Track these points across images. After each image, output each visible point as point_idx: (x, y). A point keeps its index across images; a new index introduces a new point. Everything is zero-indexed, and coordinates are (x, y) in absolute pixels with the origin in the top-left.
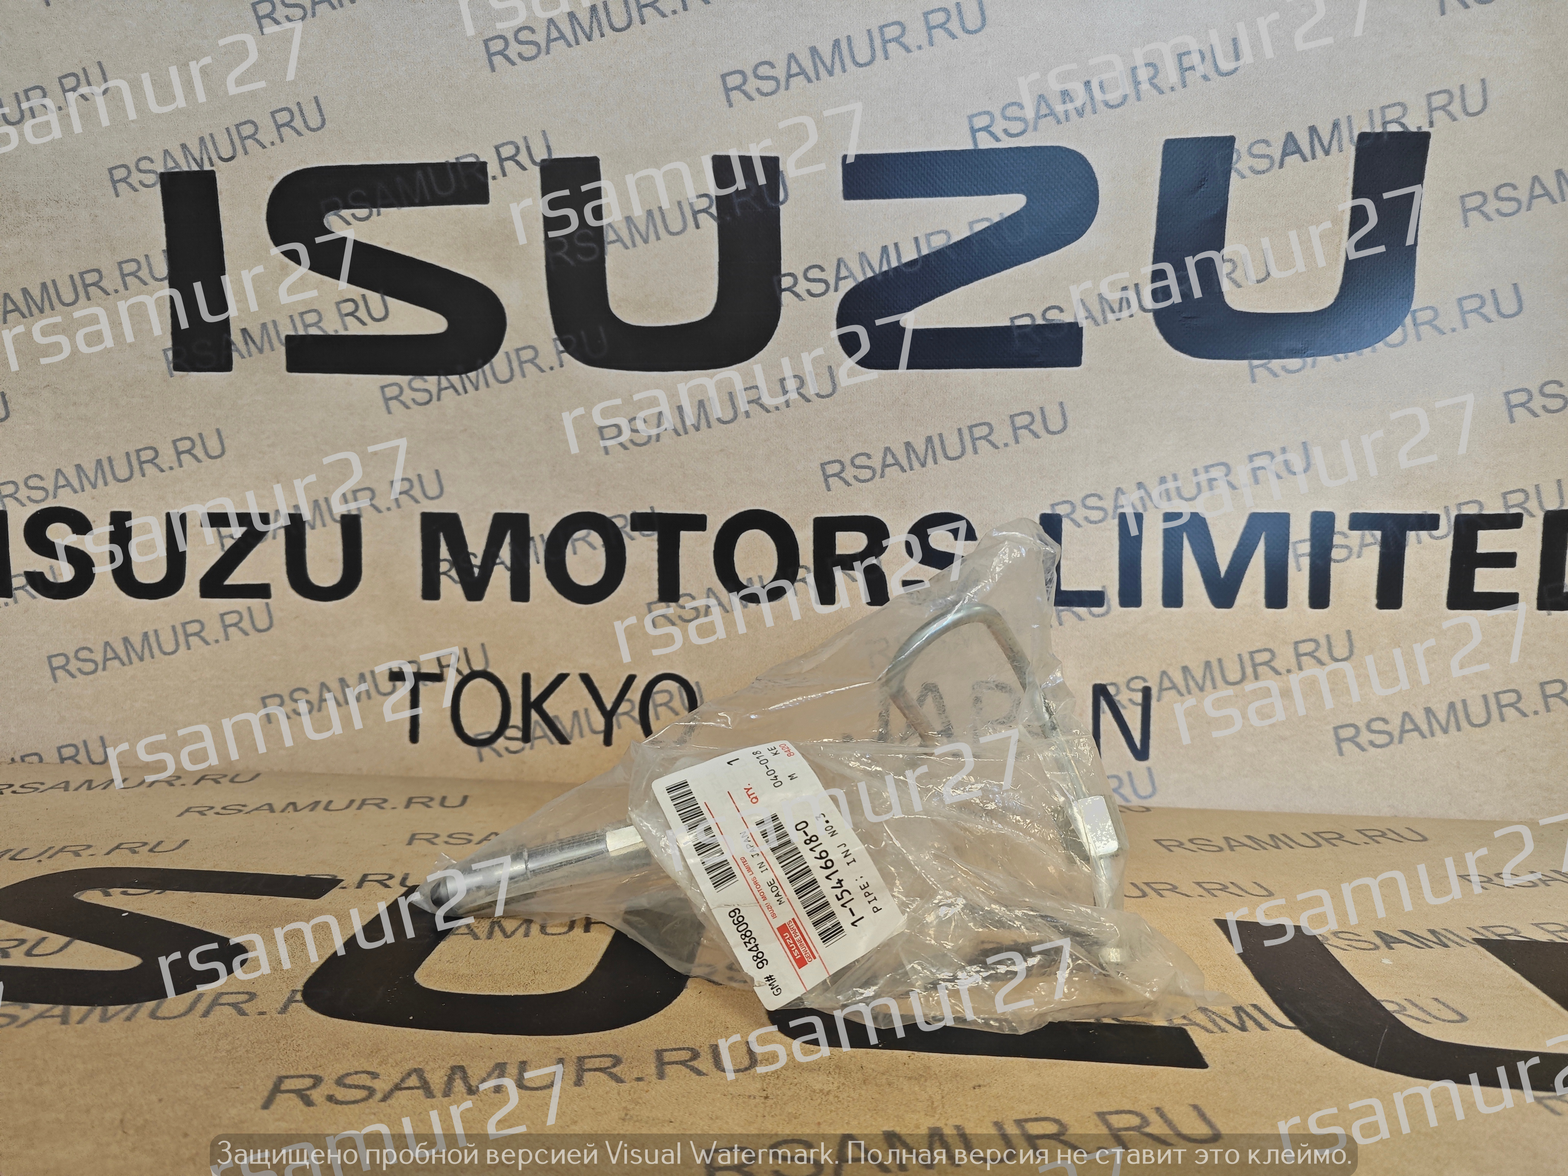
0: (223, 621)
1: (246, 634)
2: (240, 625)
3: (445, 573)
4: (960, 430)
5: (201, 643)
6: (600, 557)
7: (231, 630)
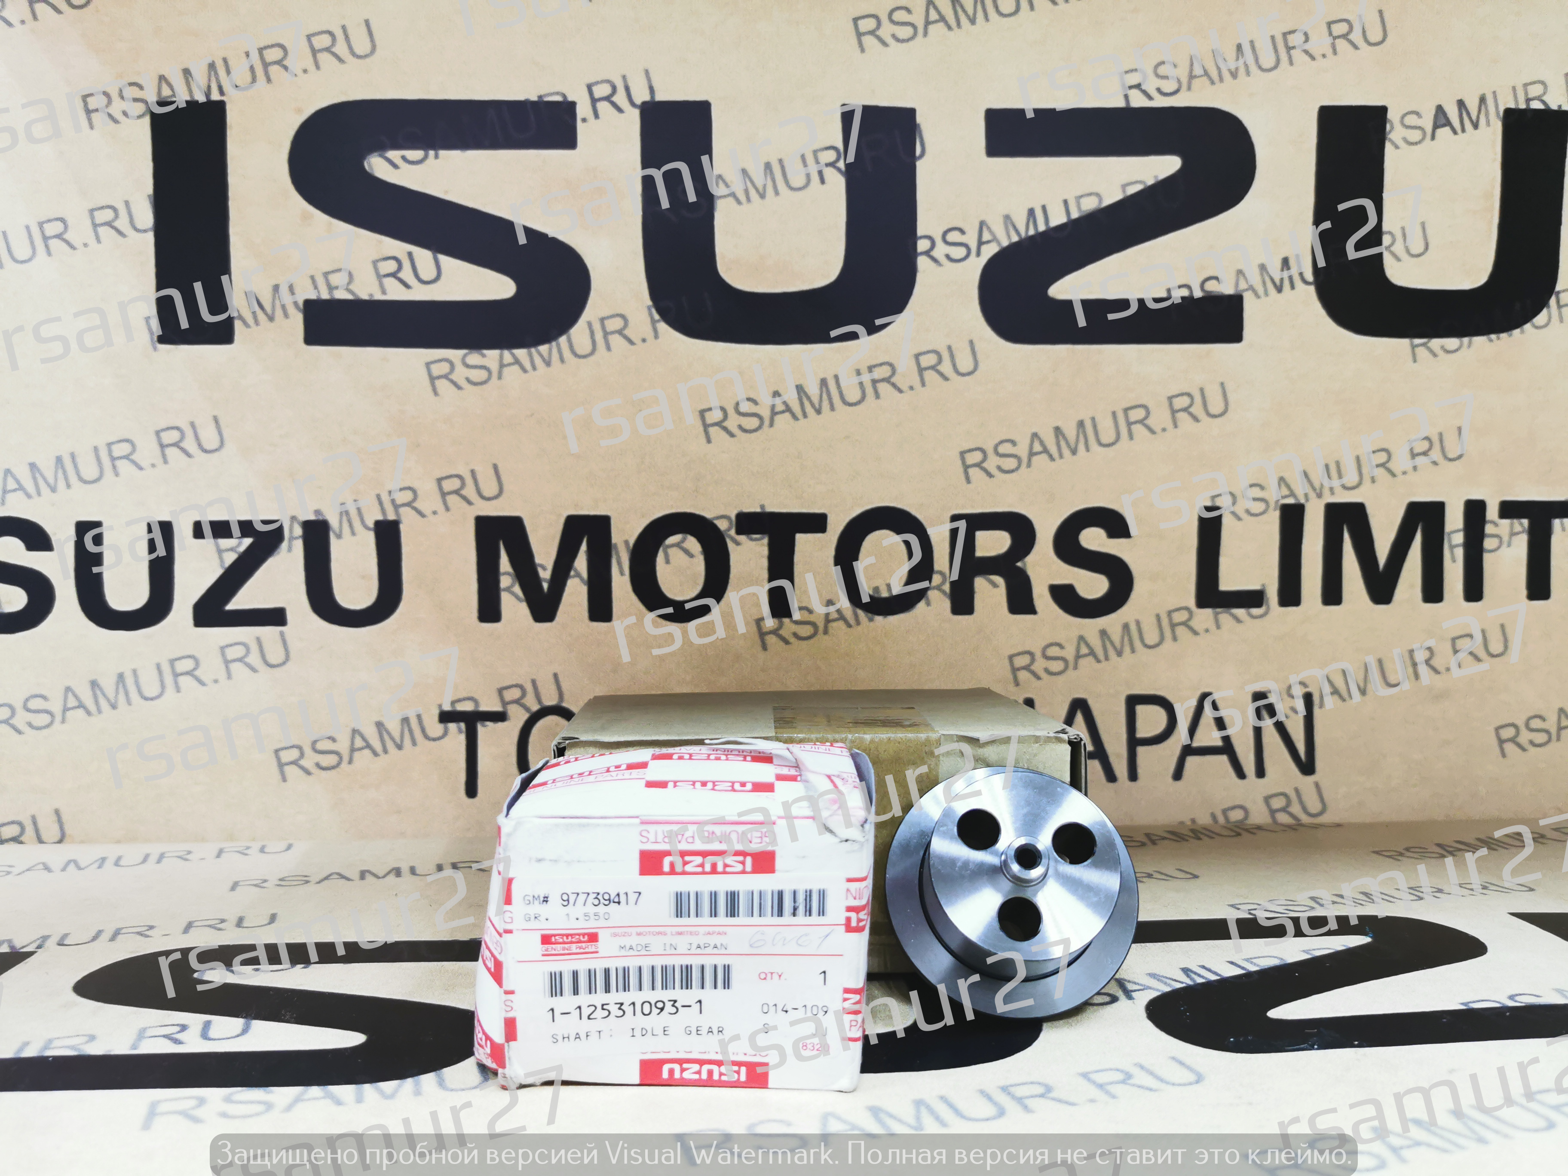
0: (223, 654)
1: (254, 670)
2: (246, 660)
3: (508, 589)
4: (1114, 414)
5: (195, 683)
6: (698, 566)
7: (235, 667)
